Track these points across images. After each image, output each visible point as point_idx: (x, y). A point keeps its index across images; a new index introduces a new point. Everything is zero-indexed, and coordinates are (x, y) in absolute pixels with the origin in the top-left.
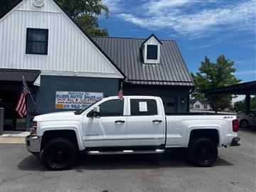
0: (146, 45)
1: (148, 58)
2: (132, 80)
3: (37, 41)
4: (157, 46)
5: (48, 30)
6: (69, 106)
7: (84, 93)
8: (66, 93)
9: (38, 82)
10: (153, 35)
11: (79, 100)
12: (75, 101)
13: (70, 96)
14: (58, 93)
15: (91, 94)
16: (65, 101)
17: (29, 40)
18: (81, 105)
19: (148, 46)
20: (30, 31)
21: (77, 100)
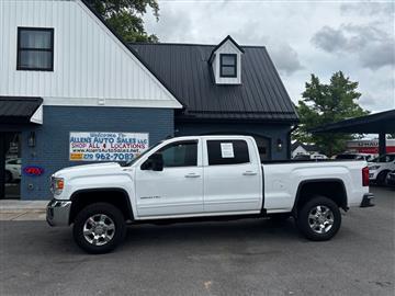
0: (218, 53)
1: (221, 76)
2: (196, 112)
3: (35, 49)
4: (235, 56)
5: (52, 30)
6: (91, 156)
7: (117, 134)
8: (86, 135)
9: (37, 117)
10: (229, 37)
11: (109, 146)
12: (102, 148)
13: (93, 139)
14: (73, 135)
15: (129, 136)
16: (85, 149)
17: (22, 46)
18: (111, 154)
19: (221, 55)
20: (22, 32)
21: (105, 146)
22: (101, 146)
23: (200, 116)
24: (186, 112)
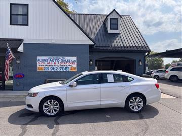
0: (109, 18)
1: (111, 29)
2: (99, 47)
3: (19, 15)
4: (117, 19)
5: (27, 5)
6: (48, 69)
7: (61, 58)
8: (45, 58)
9: (21, 49)
10: (114, 10)
11: (57, 63)
12: (53, 64)
13: (49, 60)
14: (39, 58)
15: (67, 58)
16: (45, 65)
17: (12, 13)
18: (58, 68)
19: (111, 19)
20: (13, 6)
21: (55, 63)
22: (53, 63)
23: (101, 48)
24: (94, 47)
